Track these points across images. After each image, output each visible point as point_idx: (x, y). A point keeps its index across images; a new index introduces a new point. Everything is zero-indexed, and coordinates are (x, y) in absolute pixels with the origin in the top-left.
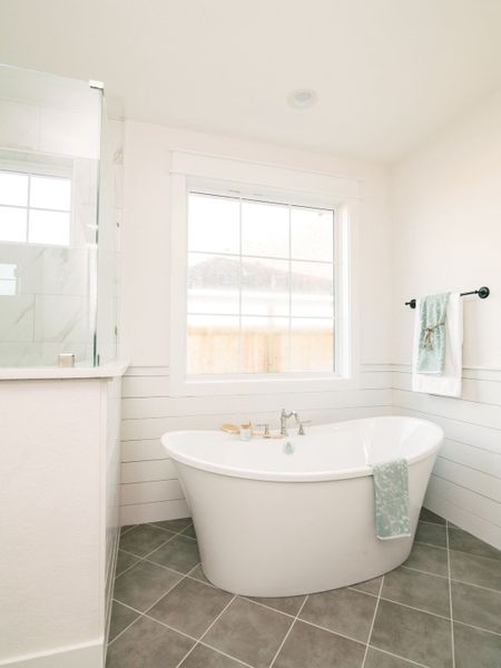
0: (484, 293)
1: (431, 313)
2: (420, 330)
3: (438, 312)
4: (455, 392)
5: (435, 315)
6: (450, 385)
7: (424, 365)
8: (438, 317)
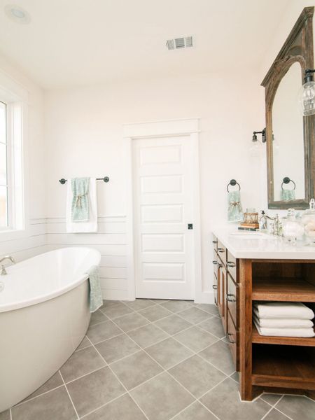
0: (106, 180)
1: (79, 187)
2: (72, 197)
3: (84, 187)
4: (95, 230)
5: (82, 189)
6: (91, 227)
7: (76, 217)
8: (84, 190)
